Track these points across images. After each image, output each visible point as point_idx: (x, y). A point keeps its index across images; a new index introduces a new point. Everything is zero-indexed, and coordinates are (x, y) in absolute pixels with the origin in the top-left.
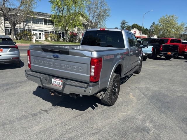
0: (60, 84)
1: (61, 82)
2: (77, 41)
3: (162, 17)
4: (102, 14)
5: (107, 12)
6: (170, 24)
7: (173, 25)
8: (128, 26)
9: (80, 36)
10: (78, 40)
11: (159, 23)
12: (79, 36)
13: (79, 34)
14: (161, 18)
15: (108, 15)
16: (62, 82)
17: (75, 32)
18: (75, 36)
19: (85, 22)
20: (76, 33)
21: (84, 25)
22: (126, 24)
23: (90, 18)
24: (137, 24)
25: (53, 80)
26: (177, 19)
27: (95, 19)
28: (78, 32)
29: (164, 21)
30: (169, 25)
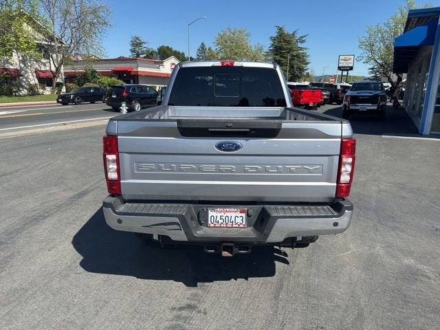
0: (239, 220)
1: (240, 215)
2: (25, 92)
3: (222, 33)
4: (89, 19)
5: (101, 14)
6: (238, 47)
7: (245, 50)
8: (148, 51)
9: (31, 77)
10: (26, 88)
11: (218, 45)
12: (27, 78)
13: (26, 72)
14: (219, 35)
15: (105, 23)
16: (244, 215)
17: (11, 67)
18: (14, 78)
19: (39, 38)
20: (17, 70)
21: (40, 47)
22: (144, 45)
23: (56, 30)
24: (168, 47)
25: (211, 213)
26: (250, 38)
27: (68, 31)
28: (23, 66)
29: (226, 42)
30: (236, 51)
